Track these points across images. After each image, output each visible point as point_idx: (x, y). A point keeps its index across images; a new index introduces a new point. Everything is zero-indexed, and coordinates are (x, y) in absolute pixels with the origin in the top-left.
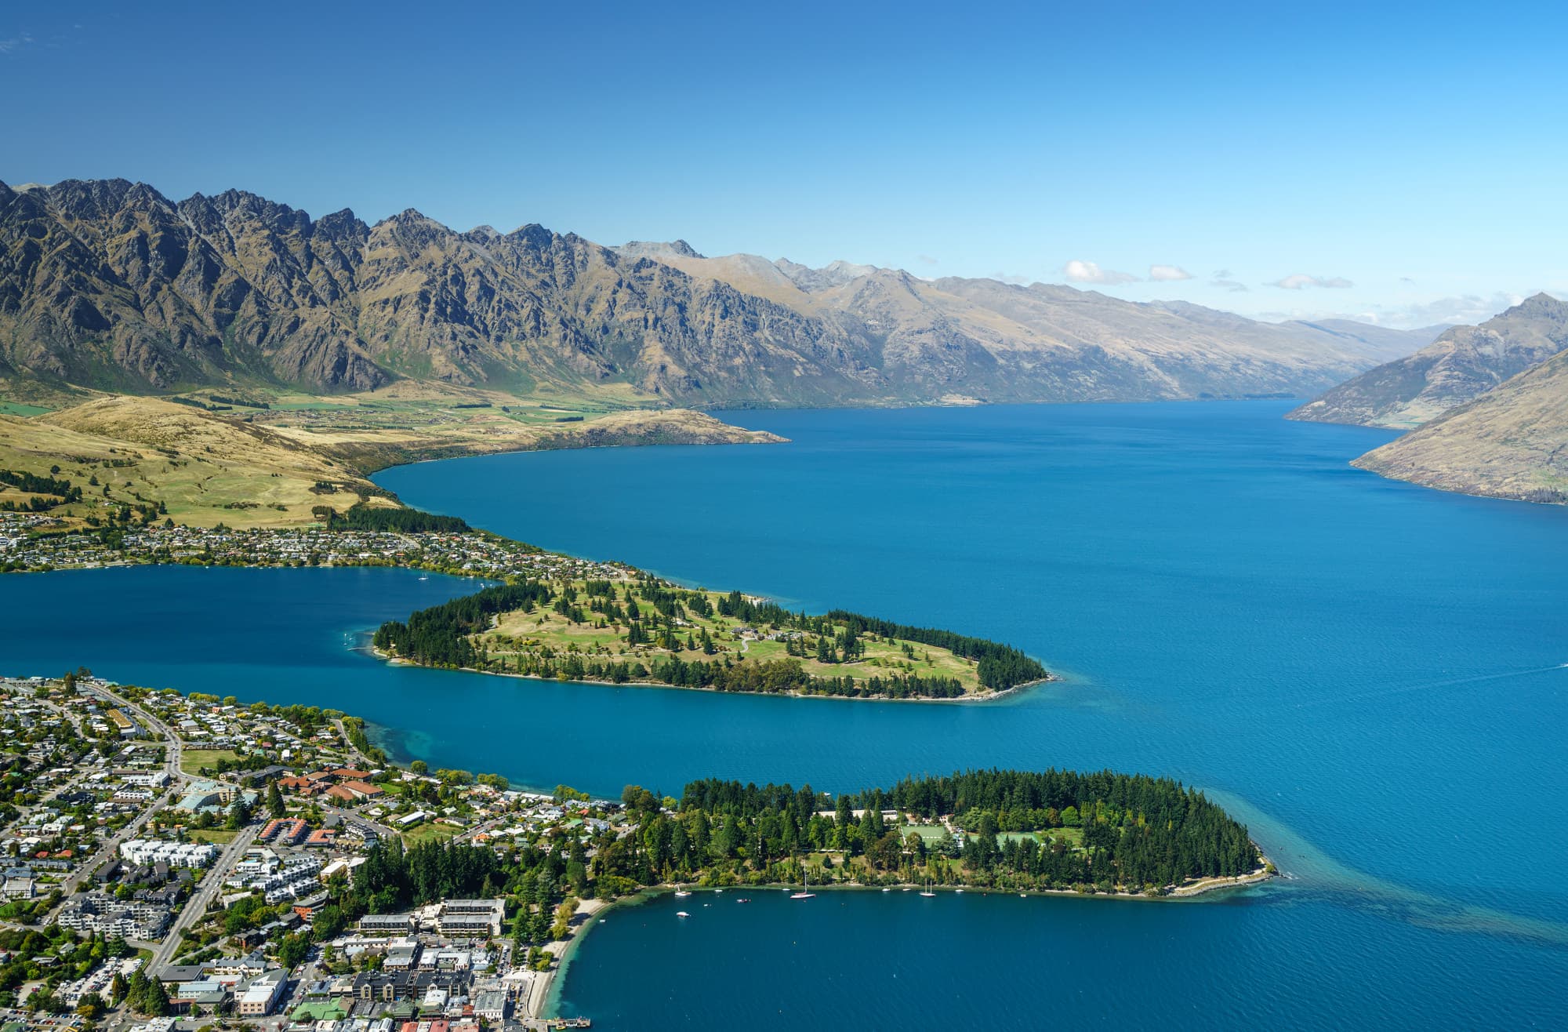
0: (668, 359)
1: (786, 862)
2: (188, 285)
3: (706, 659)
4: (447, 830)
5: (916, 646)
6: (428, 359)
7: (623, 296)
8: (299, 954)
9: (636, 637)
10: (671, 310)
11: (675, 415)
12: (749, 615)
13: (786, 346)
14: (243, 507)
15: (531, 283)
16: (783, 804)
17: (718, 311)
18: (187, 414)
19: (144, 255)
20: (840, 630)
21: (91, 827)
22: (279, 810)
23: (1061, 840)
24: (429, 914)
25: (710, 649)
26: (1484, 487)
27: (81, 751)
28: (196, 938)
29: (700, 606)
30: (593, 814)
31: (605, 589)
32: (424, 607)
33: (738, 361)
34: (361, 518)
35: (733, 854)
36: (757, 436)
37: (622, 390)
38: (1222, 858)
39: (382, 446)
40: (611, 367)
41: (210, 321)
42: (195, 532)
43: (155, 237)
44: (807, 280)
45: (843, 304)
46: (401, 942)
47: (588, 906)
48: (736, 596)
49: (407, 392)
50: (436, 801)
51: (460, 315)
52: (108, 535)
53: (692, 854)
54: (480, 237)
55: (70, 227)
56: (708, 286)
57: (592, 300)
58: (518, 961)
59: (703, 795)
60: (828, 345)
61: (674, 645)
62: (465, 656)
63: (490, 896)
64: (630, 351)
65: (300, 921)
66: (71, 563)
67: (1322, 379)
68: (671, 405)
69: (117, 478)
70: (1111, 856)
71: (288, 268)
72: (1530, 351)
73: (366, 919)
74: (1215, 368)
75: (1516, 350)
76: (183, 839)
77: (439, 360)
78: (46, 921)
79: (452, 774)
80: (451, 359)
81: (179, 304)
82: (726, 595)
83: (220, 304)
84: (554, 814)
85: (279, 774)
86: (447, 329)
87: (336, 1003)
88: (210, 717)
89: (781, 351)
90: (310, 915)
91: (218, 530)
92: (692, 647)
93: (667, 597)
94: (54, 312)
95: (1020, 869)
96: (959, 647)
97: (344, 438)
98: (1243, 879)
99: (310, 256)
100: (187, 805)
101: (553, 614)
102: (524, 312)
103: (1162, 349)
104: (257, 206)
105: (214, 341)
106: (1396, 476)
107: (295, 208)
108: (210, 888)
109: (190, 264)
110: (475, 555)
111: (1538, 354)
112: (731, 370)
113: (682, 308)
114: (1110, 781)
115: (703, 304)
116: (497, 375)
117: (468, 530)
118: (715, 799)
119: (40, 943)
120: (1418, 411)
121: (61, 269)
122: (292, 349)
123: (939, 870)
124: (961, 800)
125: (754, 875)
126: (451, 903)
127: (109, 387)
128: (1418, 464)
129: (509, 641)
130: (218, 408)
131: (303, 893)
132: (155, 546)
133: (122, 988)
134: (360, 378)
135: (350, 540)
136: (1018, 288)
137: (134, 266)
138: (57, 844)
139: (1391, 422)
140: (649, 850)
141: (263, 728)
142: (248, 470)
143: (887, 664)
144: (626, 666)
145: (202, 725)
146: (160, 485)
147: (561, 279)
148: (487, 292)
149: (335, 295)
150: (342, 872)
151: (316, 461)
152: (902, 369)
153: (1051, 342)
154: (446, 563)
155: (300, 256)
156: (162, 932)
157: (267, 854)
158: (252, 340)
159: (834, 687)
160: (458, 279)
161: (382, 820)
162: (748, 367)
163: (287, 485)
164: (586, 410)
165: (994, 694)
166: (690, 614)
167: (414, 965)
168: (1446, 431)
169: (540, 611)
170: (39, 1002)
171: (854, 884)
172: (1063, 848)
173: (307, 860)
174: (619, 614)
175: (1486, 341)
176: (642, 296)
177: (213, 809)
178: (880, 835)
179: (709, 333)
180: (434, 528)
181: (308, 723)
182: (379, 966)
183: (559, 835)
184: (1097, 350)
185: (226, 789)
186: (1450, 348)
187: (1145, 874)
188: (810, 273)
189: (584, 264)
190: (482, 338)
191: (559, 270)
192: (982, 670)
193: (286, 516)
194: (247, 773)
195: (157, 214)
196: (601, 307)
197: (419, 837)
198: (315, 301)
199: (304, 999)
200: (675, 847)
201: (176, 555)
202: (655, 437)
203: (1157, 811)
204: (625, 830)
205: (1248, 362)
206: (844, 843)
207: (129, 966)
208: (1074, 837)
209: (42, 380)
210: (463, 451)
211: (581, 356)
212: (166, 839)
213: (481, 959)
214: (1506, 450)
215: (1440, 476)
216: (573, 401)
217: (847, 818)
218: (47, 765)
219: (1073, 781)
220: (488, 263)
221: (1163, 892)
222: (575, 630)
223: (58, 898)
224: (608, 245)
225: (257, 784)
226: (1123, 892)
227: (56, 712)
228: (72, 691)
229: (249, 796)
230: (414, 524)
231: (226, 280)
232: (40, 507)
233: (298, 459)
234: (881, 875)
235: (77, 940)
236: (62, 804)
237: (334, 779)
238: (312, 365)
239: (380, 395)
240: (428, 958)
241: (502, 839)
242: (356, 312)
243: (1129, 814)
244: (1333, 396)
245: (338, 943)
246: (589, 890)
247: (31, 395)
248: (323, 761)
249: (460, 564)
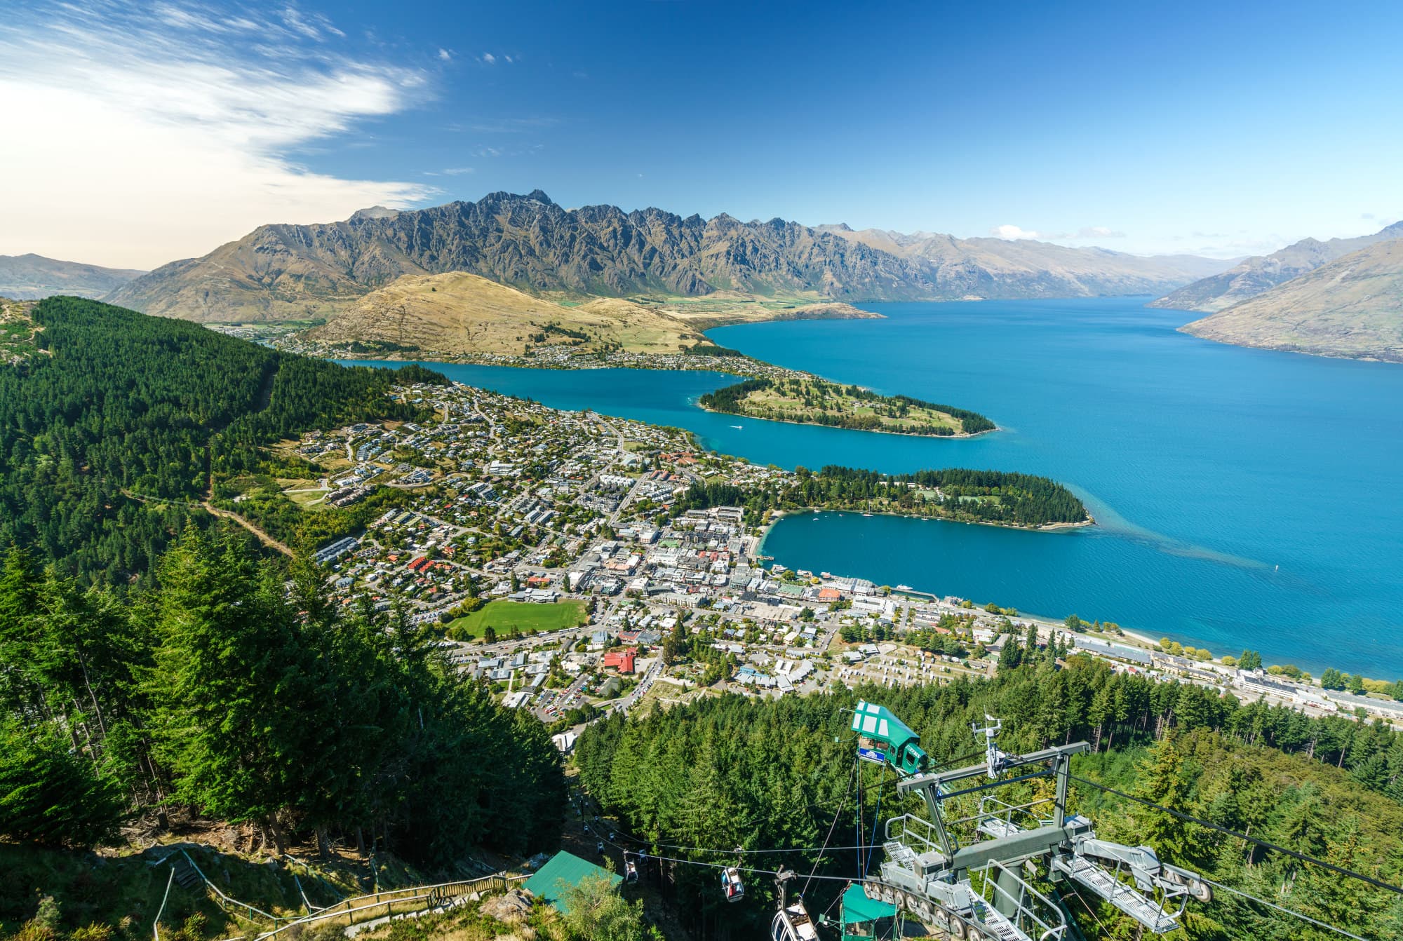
0: (834, 280)
1: (863, 502)
2: (633, 250)
3: (837, 414)
4: (723, 479)
5: (934, 412)
6: (730, 280)
7: (816, 250)
8: (664, 522)
9: (808, 403)
10: (837, 256)
11: (836, 305)
12: (859, 396)
13: (890, 273)
14: (651, 345)
15: (775, 245)
16: (864, 477)
17: (859, 257)
18: (631, 305)
19: (615, 237)
20: (899, 404)
21: (590, 469)
22: (659, 467)
23: (990, 501)
24: (713, 511)
25: (840, 410)
26: (1252, 342)
27: (587, 440)
28: (626, 513)
29: (838, 391)
30: (782, 476)
31: (797, 382)
32: (720, 389)
33: (867, 280)
34: (698, 350)
35: (840, 496)
36: (873, 315)
37: (813, 294)
38: (1068, 514)
39: (709, 320)
40: (809, 284)
41: (641, 265)
42: (633, 355)
43: (620, 229)
44: (902, 241)
45: (919, 252)
46: (702, 521)
47: (777, 513)
48: (854, 387)
49: (720, 296)
50: (719, 467)
51: (744, 261)
52: (601, 355)
53: (822, 496)
54: (753, 225)
55: (587, 226)
56: (855, 245)
57: (801, 253)
58: (747, 532)
59: (829, 471)
60: (910, 272)
61: (824, 408)
62: (736, 409)
63: (738, 506)
64: (817, 276)
65: (664, 510)
66: (586, 366)
67: (1169, 286)
68: (835, 301)
69: (604, 332)
70: (1012, 510)
71: (672, 241)
72: (1296, 270)
73: (689, 511)
74: (1108, 281)
75: (1287, 269)
76: (623, 476)
77: (734, 282)
78: (573, 502)
79: (727, 457)
80: (739, 281)
81: (629, 259)
82: (850, 387)
83: (645, 258)
84: (767, 475)
85: (659, 453)
86: (738, 267)
87: (676, 542)
88: (634, 429)
89: (887, 275)
90: (668, 508)
91: (641, 354)
92: (832, 409)
93: (823, 387)
94: (582, 263)
95: (968, 512)
96: (955, 414)
97: (693, 316)
98: (1077, 524)
99: (682, 236)
100: (624, 463)
101: (773, 393)
102: (771, 259)
103: (1081, 272)
104: (660, 214)
105: (643, 274)
106: (1201, 336)
107: (675, 214)
108: (632, 494)
109: (633, 241)
110: (744, 366)
111: (1301, 271)
112: (863, 284)
113: (842, 256)
114: (1017, 477)
115: (852, 253)
116: (759, 288)
117: (741, 356)
118: (835, 474)
119: (571, 510)
120: (1222, 302)
121: (584, 245)
122: (673, 277)
123: (931, 510)
124: (945, 481)
125: (848, 506)
126: (723, 508)
127: (603, 295)
128: (1215, 330)
129: (754, 403)
130: (646, 301)
131: (666, 499)
132: (618, 360)
133: (599, 529)
134: (701, 290)
135: (693, 359)
136: (1008, 242)
137: (612, 242)
138: (578, 474)
139: (1205, 308)
140: (804, 493)
141: (655, 435)
142: (654, 329)
143: (919, 420)
144: (802, 416)
145: (631, 432)
146: (620, 335)
147: (788, 243)
148: (756, 250)
149: (691, 253)
150: (681, 492)
151: (681, 325)
152: (945, 283)
153: (1023, 269)
154: (731, 369)
155: (677, 236)
156: (614, 510)
157: (653, 483)
158: (658, 273)
159: (894, 429)
160: (743, 245)
161: (698, 473)
162: (871, 283)
163: (669, 335)
164: (796, 303)
165: (968, 435)
166: (833, 394)
167: (706, 530)
168: (1235, 313)
169: (768, 391)
170: (571, 531)
171: (891, 513)
172: (990, 505)
173: (668, 487)
174: (802, 393)
175: (1270, 265)
176: (824, 250)
177: (634, 465)
178: (906, 493)
179: (854, 267)
180: (727, 355)
181: (672, 433)
182: (693, 529)
183: (768, 484)
184: (1046, 272)
185: (639, 457)
186: (1247, 269)
187: (1028, 518)
188: (904, 237)
189: (799, 236)
190: (753, 271)
191: (788, 239)
192: (964, 424)
193: (668, 349)
194: (647, 452)
195: (621, 219)
196: (805, 256)
197: (712, 481)
198: (683, 256)
199: (665, 539)
200: (815, 491)
201: (626, 364)
202: (826, 316)
203: (1038, 491)
204: (795, 484)
205: (1128, 278)
206: (889, 495)
207: (602, 521)
208: (996, 500)
209: (578, 292)
210: (742, 321)
211: (795, 279)
212: (616, 475)
213: (733, 530)
214: (1269, 323)
215: (1227, 337)
216: (791, 299)
217: (891, 485)
218: (575, 445)
219: (999, 476)
220: (756, 236)
221: (1035, 527)
222: (782, 399)
223: (578, 494)
224: (810, 226)
225: (651, 456)
226: (1016, 526)
227: (579, 424)
228: (585, 417)
229: (647, 461)
230: (719, 353)
231: (647, 248)
232: (576, 344)
233: (674, 324)
234: (904, 510)
235: (584, 510)
236: (580, 459)
237: (680, 456)
238: (681, 284)
239: (709, 297)
240: (712, 528)
241: (744, 484)
242: (700, 261)
243: (1025, 492)
244: (1173, 295)
245: (678, 519)
246: (778, 507)
247: (574, 298)
248: (677, 449)
249: (737, 370)
